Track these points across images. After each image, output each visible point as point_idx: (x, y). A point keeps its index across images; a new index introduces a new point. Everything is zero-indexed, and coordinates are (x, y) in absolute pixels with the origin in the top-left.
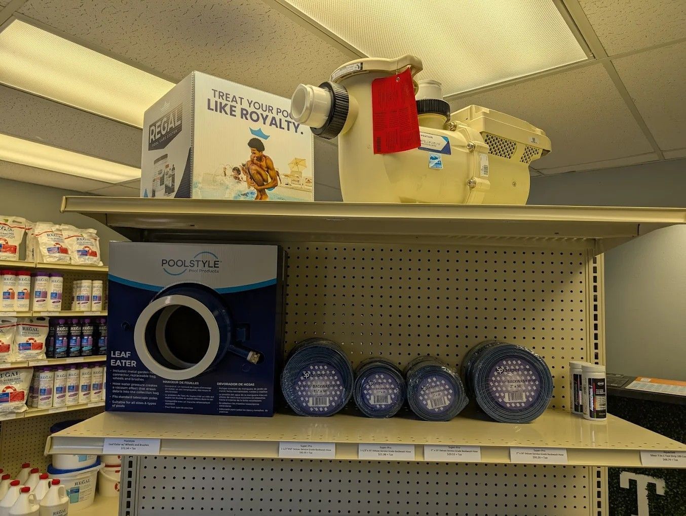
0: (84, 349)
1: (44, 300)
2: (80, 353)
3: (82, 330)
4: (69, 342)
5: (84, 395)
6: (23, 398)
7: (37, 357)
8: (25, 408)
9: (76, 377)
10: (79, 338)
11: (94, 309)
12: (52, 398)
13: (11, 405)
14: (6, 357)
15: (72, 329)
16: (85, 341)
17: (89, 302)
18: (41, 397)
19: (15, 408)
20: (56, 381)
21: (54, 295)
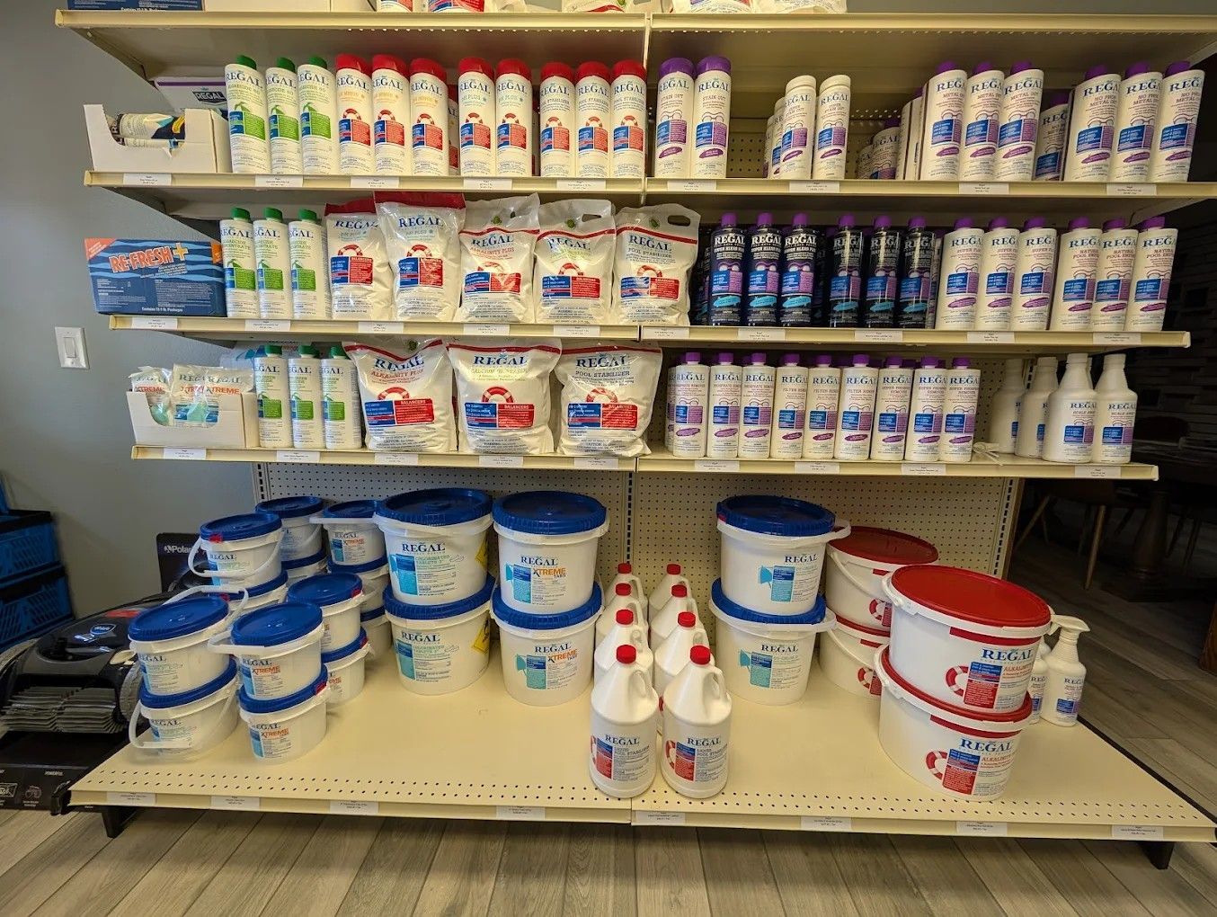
0: (786, 305)
1: (679, 150)
2: (777, 316)
3: (783, 247)
4: (746, 282)
5: (785, 437)
6: (633, 424)
7: (665, 318)
8: (640, 448)
9: (764, 383)
10: (773, 268)
11: (819, 175)
12: (702, 433)
13: (605, 435)
14: (591, 311)
15: (754, 240)
16: (791, 280)
17: (807, 150)
18: (679, 427)
19: (613, 444)
20: (714, 390)
21: (706, 131)
